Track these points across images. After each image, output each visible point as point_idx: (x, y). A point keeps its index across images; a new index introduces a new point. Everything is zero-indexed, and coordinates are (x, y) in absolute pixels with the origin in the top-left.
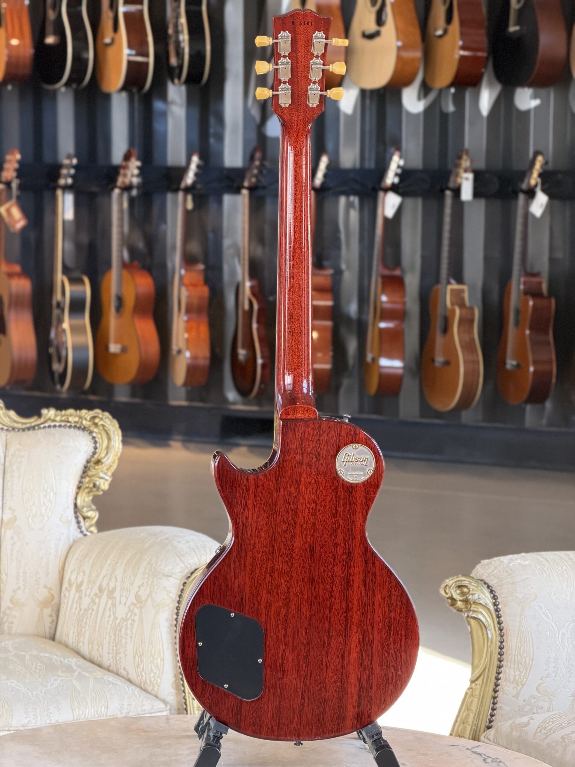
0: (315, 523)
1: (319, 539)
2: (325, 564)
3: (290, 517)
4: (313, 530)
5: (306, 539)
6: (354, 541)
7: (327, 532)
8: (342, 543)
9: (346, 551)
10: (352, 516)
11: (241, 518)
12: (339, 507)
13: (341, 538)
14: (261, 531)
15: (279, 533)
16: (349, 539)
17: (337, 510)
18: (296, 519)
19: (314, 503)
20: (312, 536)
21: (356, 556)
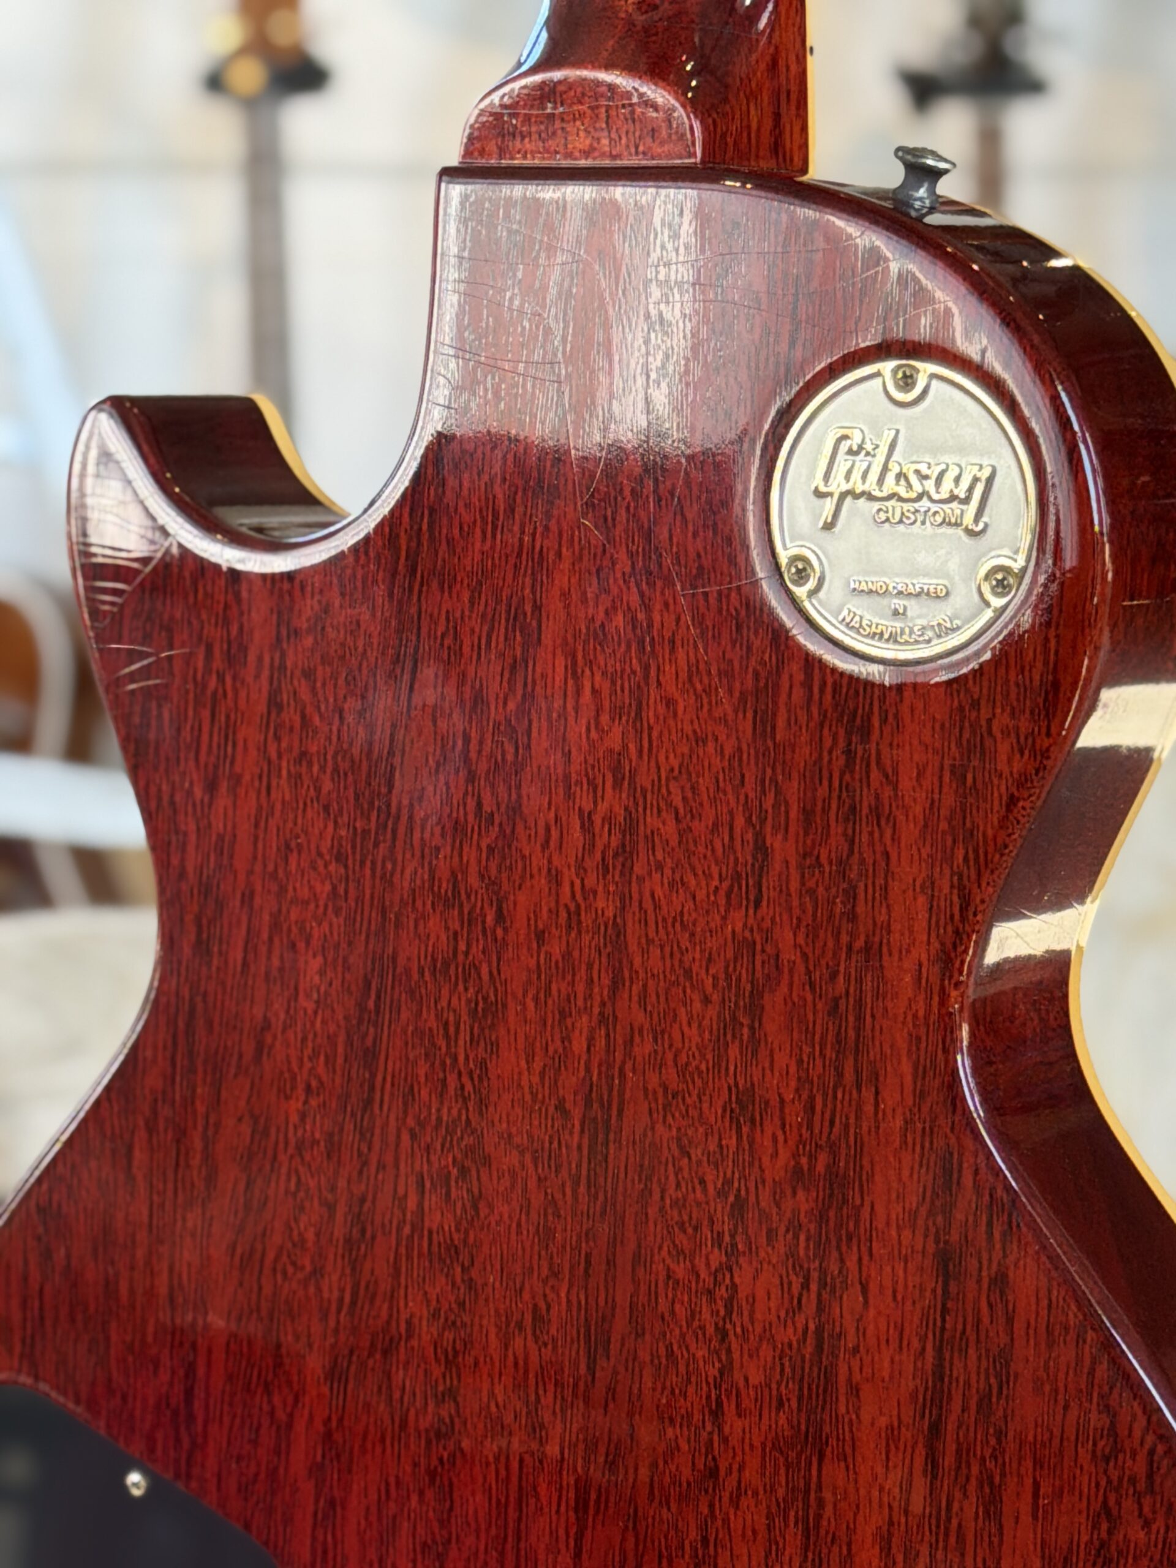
0: (620, 932)
1: (644, 1048)
2: (681, 1239)
3: (473, 869)
4: (606, 982)
5: (566, 1039)
6: (868, 1094)
7: (697, 1006)
8: (789, 1096)
9: (812, 1157)
10: (860, 909)
11: (193, 837)
12: (776, 829)
13: (782, 1059)
14: (301, 945)
15: (408, 971)
16: (840, 1075)
17: (761, 849)
18: (505, 886)
19: (617, 784)
20: (603, 1018)
21: (880, 1209)
